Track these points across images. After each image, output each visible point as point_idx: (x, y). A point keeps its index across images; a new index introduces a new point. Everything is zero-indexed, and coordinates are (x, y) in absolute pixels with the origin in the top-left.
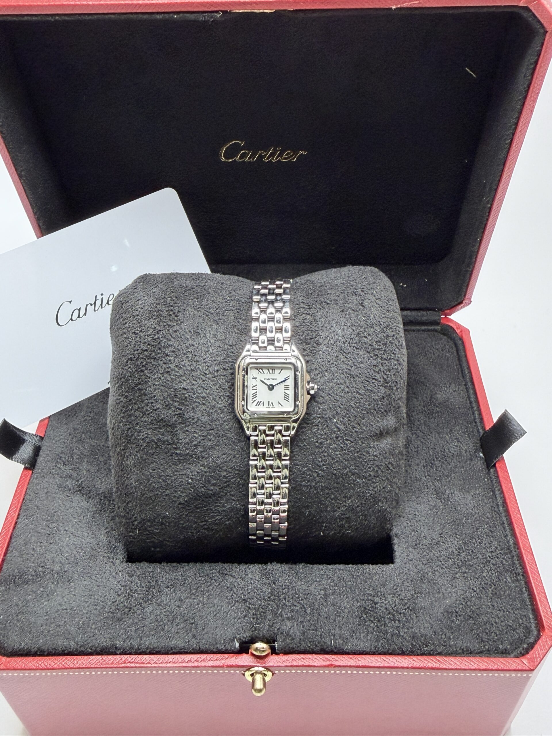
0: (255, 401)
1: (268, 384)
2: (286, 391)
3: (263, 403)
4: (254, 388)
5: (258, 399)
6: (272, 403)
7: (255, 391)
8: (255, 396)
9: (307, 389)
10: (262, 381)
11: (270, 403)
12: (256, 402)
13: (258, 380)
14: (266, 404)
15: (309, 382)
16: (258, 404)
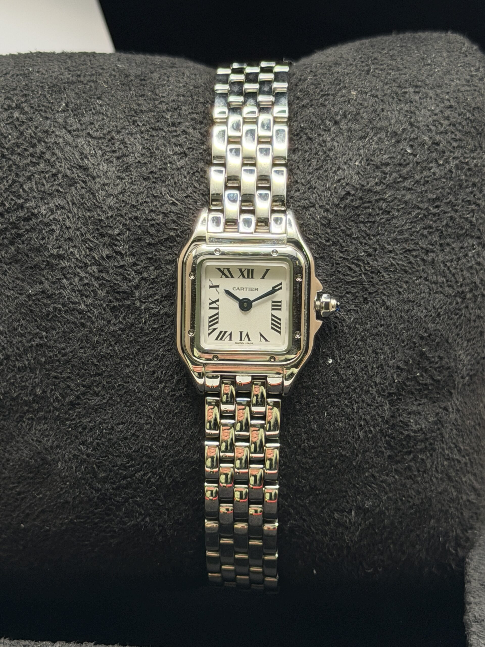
0: (214, 330)
1: (241, 298)
2: (276, 313)
3: (231, 334)
4: (214, 305)
5: (220, 327)
6: (247, 335)
7: (215, 311)
8: (214, 320)
9: (315, 306)
10: (228, 292)
11: (244, 335)
12: (216, 333)
13: (221, 290)
14: (236, 337)
15: (319, 295)
16: (221, 336)
